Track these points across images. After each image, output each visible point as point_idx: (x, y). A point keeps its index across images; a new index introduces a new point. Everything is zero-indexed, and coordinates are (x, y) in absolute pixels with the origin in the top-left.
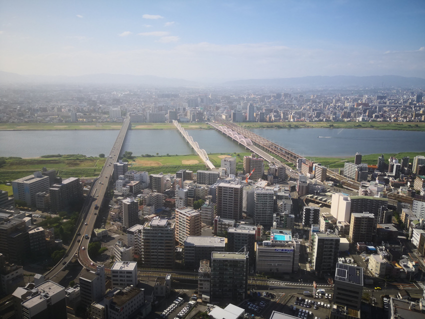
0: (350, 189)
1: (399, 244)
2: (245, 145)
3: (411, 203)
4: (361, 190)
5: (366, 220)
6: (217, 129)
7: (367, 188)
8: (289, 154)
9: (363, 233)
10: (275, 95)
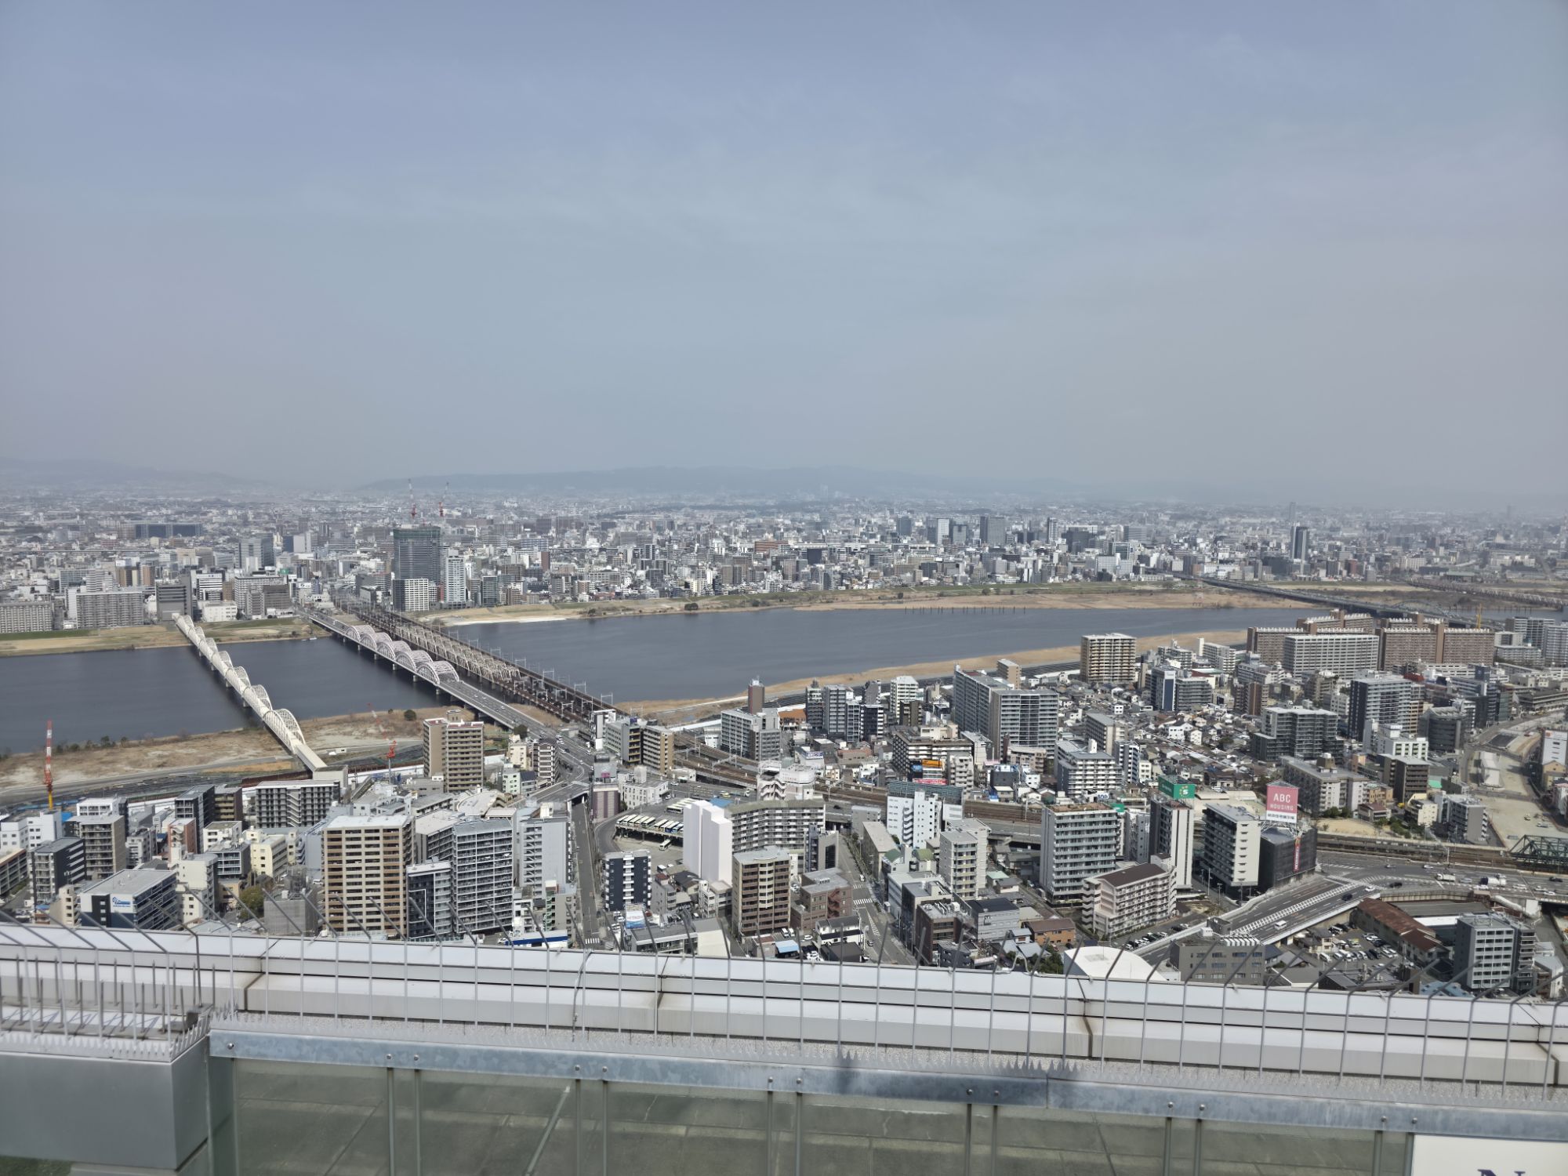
0: (737, 783)
1: (856, 923)
2: (437, 683)
3: (883, 803)
4: (761, 782)
5: (772, 868)
6: (343, 637)
7: (776, 777)
8: (570, 698)
9: (766, 905)
10: (533, 520)
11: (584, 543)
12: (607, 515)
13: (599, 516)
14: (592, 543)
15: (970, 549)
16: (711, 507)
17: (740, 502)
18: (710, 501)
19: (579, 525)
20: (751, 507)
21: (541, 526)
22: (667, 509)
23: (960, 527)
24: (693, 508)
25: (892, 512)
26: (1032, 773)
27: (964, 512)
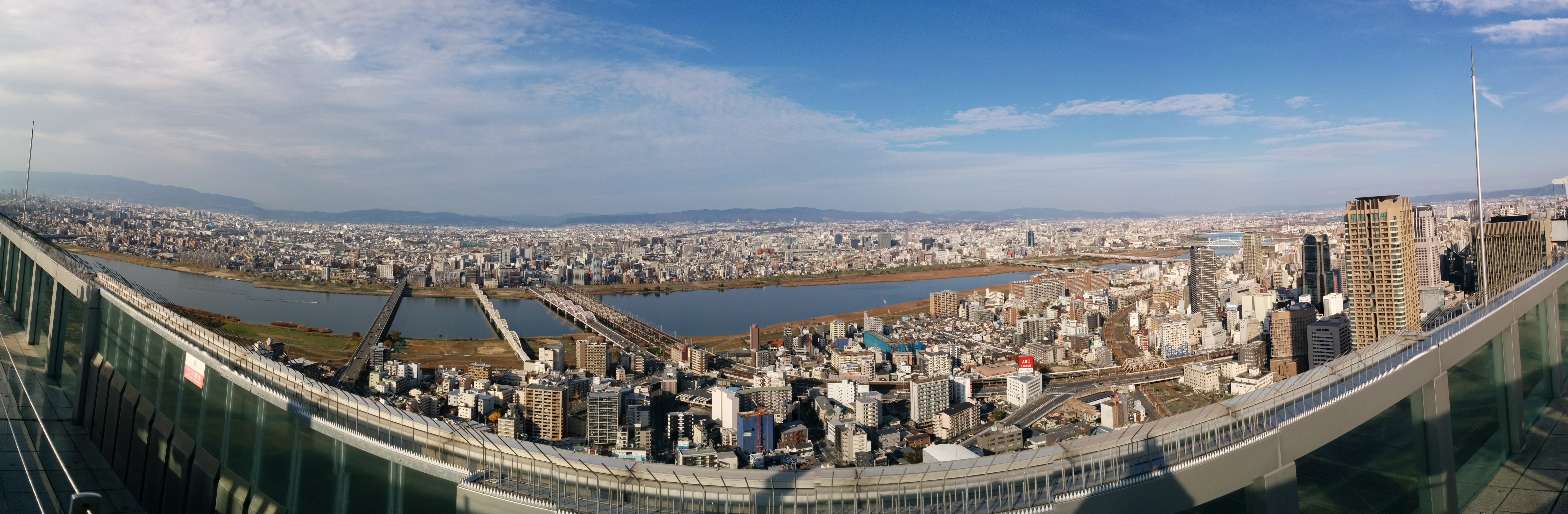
2: (585, 321)
11: (664, 251)
12: (677, 237)
13: (673, 237)
14: (669, 252)
15: (873, 250)
16: (733, 231)
17: (748, 227)
18: (733, 227)
19: (662, 241)
20: (755, 231)
21: (642, 243)
22: (710, 233)
23: (867, 238)
24: (724, 231)
25: (831, 231)
26: (906, 365)
27: (870, 231)
